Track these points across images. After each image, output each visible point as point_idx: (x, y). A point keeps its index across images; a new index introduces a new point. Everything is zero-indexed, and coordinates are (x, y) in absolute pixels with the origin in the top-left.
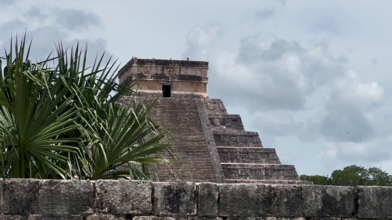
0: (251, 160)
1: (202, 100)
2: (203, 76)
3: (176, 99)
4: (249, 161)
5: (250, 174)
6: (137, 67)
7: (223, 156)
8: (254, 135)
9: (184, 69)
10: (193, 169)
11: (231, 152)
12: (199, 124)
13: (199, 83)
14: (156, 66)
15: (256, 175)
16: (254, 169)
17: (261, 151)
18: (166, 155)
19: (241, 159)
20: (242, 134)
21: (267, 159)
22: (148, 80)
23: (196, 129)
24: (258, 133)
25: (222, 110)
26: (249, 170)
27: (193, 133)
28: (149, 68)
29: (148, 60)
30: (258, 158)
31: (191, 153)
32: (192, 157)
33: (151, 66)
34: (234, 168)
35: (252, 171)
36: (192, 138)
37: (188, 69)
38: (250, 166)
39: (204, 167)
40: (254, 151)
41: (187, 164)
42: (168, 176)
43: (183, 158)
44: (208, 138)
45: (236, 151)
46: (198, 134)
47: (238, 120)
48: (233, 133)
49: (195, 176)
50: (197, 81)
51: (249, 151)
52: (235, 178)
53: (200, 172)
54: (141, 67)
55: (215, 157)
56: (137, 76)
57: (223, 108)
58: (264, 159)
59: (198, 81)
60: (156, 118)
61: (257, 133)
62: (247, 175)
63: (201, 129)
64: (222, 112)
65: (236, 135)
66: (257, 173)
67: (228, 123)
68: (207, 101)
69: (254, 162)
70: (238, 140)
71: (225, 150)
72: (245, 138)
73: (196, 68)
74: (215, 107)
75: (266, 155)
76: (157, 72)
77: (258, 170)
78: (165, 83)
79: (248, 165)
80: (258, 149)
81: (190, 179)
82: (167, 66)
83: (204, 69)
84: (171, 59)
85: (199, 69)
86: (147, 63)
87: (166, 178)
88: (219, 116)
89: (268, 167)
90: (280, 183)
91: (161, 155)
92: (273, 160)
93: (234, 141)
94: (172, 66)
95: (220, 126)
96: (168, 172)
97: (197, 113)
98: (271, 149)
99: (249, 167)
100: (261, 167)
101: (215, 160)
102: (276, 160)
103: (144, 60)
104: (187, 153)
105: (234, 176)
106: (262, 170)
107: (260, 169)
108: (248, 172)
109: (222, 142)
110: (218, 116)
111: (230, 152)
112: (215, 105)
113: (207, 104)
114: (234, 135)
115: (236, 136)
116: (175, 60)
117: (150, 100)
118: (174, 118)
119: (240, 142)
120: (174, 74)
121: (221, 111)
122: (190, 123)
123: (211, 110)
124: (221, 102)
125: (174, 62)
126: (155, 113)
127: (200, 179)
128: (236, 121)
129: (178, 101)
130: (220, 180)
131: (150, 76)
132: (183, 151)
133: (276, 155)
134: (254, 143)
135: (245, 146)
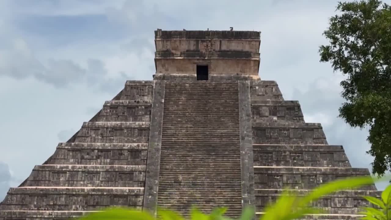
0: (306, 162)
1: (248, 82)
2: (253, 50)
3: (212, 83)
4: (304, 163)
5: (300, 182)
6: (162, 41)
7: (266, 156)
8: (316, 127)
9: (227, 42)
10: (212, 174)
11: (278, 151)
12: (236, 115)
13: (247, 60)
14: (188, 40)
15: (309, 183)
16: (307, 174)
17: (321, 150)
18: (178, 155)
19: (291, 161)
20: (297, 127)
21: (329, 160)
22: (176, 58)
23: (229, 120)
24: (321, 124)
25: (276, 95)
26: (300, 175)
27: (224, 126)
28: (178, 43)
29: (176, 31)
30: (317, 160)
31: (214, 152)
32: (214, 157)
33: (180, 40)
34: (277, 173)
35: (303, 177)
36: (220, 133)
37: (231, 41)
38: (301, 171)
39: (228, 172)
40: (311, 150)
41: (204, 167)
42: (172, 185)
43: (201, 159)
44: (243, 131)
45: (285, 149)
46: (231, 127)
47: (296, 108)
48: (284, 125)
49: (211, 184)
50: (244, 58)
51: (304, 150)
52: (278, 187)
53: (221, 178)
54: (166, 42)
55: (247, 158)
56: (162, 54)
57: (277, 93)
58: (325, 160)
59: (246, 57)
60: (177, 107)
61: (319, 125)
62: (295, 183)
63: (237, 120)
64: (276, 98)
65: (288, 128)
66: (311, 180)
67: (280, 113)
68: (256, 84)
69: (310, 164)
70: (291, 136)
71: (269, 149)
72: (302, 132)
73: (243, 40)
74: (265, 91)
75: (328, 155)
76: (188, 47)
77: (313, 176)
78: (200, 63)
79: (298, 169)
80: (318, 146)
81: (204, 187)
82: (203, 39)
83: (254, 41)
84: (208, 29)
85: (248, 42)
86: (176, 36)
87: (169, 186)
88: (269, 103)
89: (329, 171)
90: (343, 194)
91: (171, 155)
92: (339, 161)
93: (285, 137)
94: (210, 39)
95: (270, 117)
96: (174, 179)
97: (237, 100)
98: (336, 147)
99: (299, 172)
100: (318, 171)
101: (247, 161)
102: (343, 161)
103: (170, 32)
104: (208, 152)
105: (277, 184)
106: (318, 176)
107: (316, 174)
108: (298, 179)
109: (267, 138)
110: (266, 103)
111: (275, 151)
112: (267, 88)
113: (255, 87)
114: (286, 128)
115: (288, 130)
116: (213, 31)
117: (175, 85)
118: (202, 107)
119: (294, 138)
120: (212, 50)
121: (274, 97)
122: (224, 113)
123: (261, 95)
124: (274, 84)
125: (212, 33)
126: (178, 101)
127: (217, 188)
128: (293, 110)
129: (214, 84)
130: (246, 189)
131: (179, 53)
132: (204, 150)
133: (344, 154)
134: (314, 139)
135: (300, 144)
